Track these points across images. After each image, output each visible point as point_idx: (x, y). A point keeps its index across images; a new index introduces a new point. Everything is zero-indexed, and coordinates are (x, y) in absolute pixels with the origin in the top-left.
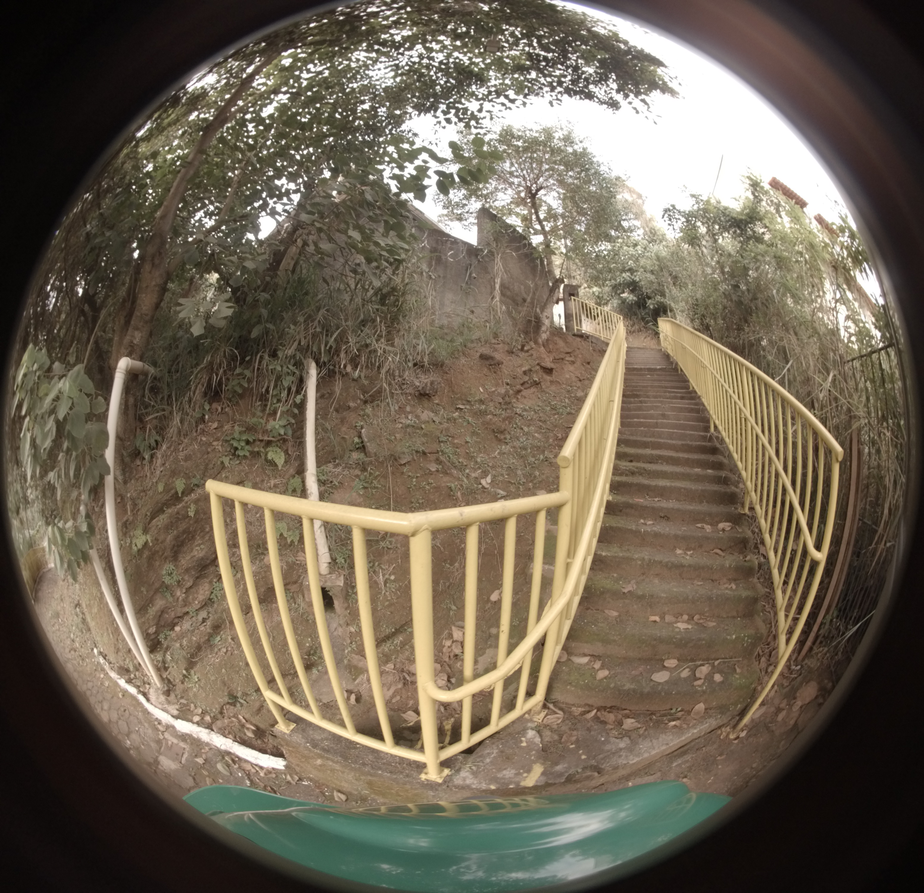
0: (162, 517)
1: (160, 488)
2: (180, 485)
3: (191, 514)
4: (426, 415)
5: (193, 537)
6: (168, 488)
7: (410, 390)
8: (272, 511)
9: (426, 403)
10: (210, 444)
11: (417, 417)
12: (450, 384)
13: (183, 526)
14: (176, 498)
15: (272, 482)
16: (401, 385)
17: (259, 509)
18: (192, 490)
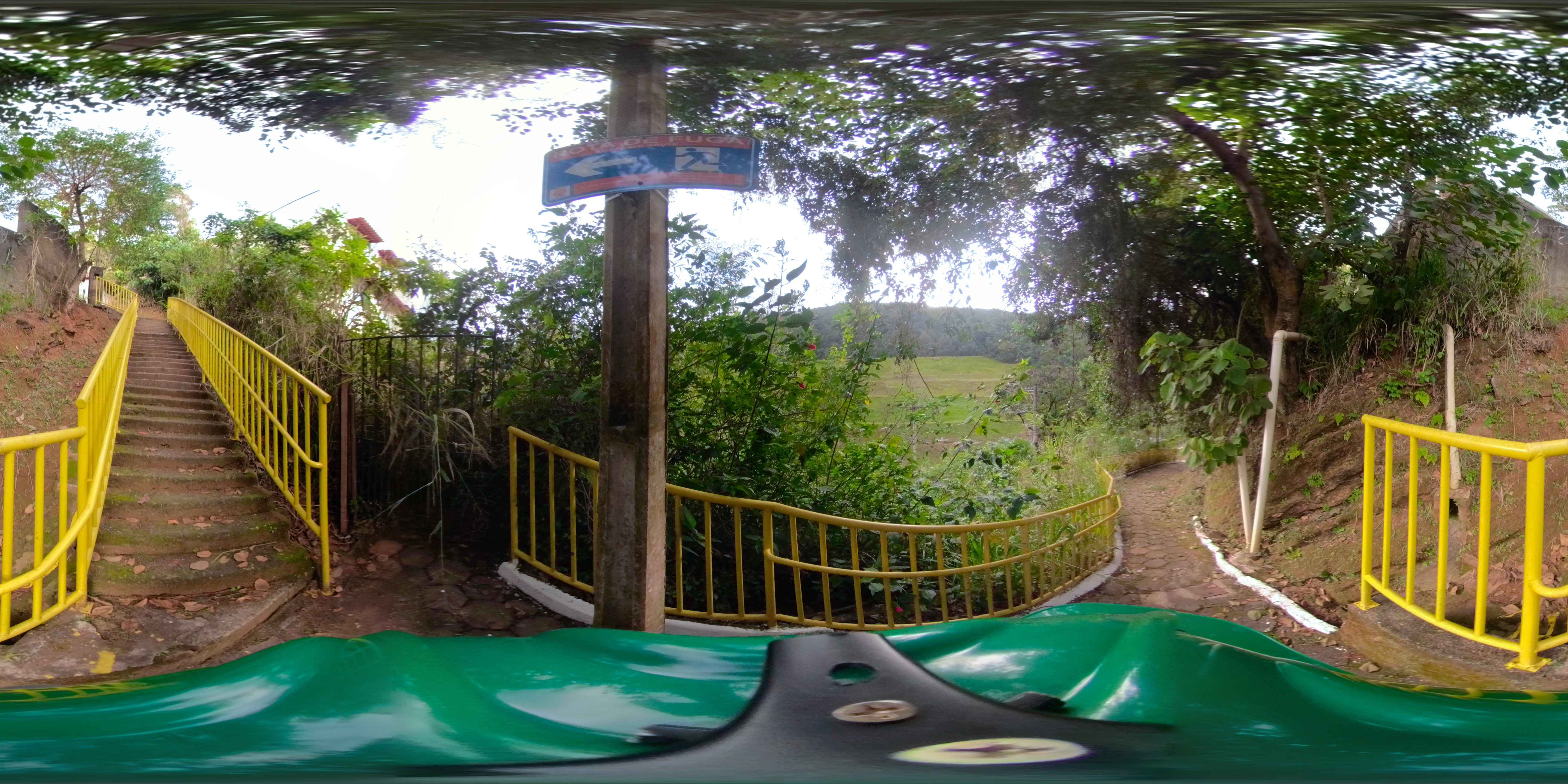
0: (1318, 439)
1: (1321, 419)
2: (1338, 417)
3: (1346, 438)
4: (1542, 367)
5: (1345, 455)
6: (1326, 420)
7: (1530, 348)
8: (1417, 439)
9: (1541, 357)
10: (1367, 389)
11: (1535, 368)
12: (1561, 343)
13: (1338, 446)
14: (1335, 427)
15: (1419, 417)
16: (1522, 344)
17: (1406, 438)
18: (1350, 422)
